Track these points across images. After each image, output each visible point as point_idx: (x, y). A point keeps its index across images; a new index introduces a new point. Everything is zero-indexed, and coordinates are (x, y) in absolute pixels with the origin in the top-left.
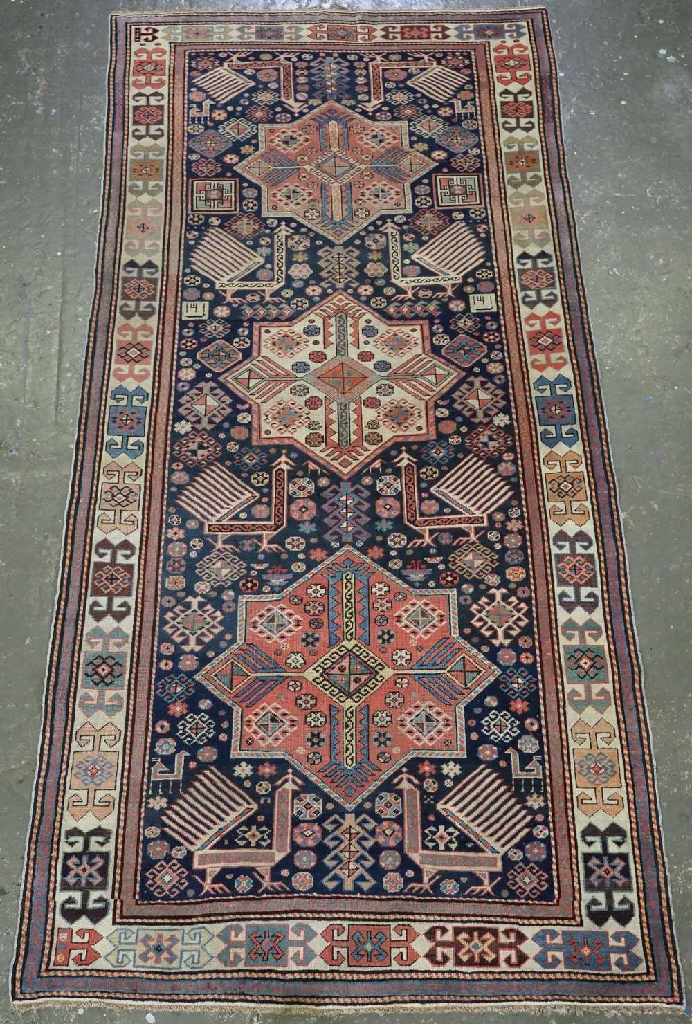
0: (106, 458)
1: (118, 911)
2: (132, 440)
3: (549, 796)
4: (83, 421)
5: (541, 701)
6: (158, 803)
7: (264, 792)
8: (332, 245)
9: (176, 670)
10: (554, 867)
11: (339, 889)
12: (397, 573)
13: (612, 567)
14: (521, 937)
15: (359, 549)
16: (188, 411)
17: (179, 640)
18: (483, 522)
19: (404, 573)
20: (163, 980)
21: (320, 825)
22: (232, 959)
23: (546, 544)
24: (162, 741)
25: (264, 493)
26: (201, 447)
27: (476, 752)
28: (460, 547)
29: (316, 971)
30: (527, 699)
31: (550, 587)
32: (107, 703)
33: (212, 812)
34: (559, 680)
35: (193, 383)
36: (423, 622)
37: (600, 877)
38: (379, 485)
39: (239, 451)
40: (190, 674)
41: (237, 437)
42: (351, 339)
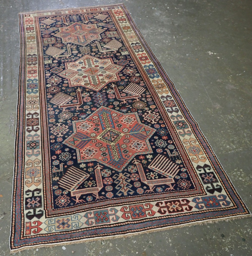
0: (27, 94)
1: (47, 214)
2: (34, 90)
3: (182, 160)
4: (20, 87)
5: (171, 136)
6: (56, 179)
7: (91, 171)
8: (83, 46)
9: (56, 142)
10: (191, 179)
11: (123, 195)
12: (118, 110)
13: (179, 102)
14: (188, 201)
15: (106, 106)
16: (50, 82)
17: (56, 134)
18: (139, 96)
19: (120, 110)
20: (66, 234)
21: (111, 177)
22: (90, 223)
23: (159, 99)
24: (54, 161)
25: (75, 97)
26: (54, 89)
27: (156, 151)
28: (135, 102)
29: (121, 223)
30: (167, 136)
31: (164, 108)
32: (35, 153)
33: (75, 179)
34: (174, 129)
35: (50, 76)
36: (129, 121)
37: (207, 179)
38: (108, 92)
39: (66, 89)
40: (61, 142)
41: (65, 86)
42: (92, 63)
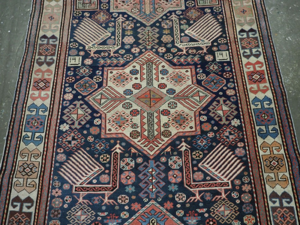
0: (22, 145)
2: (37, 135)
4: (12, 124)
12: (181, 219)
15: (159, 203)
16: (68, 118)
18: (228, 186)
19: (185, 219)
23: (266, 200)
25: (107, 167)
26: (74, 139)
28: (217, 202)
35: (71, 102)
38: (170, 162)
39: (94, 141)
41: (93, 133)
42: (154, 76)
